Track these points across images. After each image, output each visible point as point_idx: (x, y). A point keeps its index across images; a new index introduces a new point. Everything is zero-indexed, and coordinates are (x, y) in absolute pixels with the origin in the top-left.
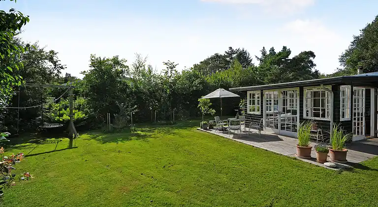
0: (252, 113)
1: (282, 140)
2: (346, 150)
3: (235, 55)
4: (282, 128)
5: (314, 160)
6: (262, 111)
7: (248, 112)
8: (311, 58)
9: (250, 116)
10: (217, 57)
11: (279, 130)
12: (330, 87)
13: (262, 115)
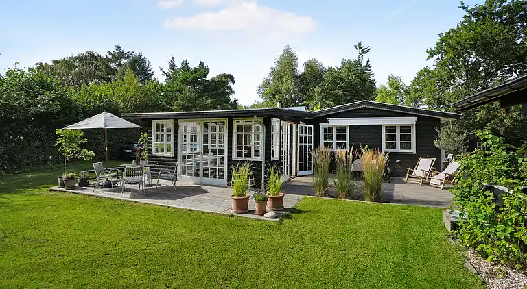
0: (159, 154)
1: (207, 192)
2: (282, 194)
3: (125, 61)
4: (205, 175)
5: (253, 212)
6: (176, 150)
7: (154, 153)
8: (230, 84)
9: (156, 160)
10: (91, 58)
11: (200, 178)
12: (262, 120)
13: (176, 157)
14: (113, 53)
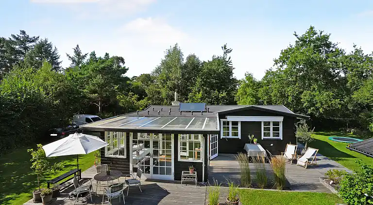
3: (30, 44)
4: (155, 171)
6: (128, 153)
7: (107, 155)
9: (111, 160)
11: (152, 175)
13: (128, 159)
14: (17, 36)
